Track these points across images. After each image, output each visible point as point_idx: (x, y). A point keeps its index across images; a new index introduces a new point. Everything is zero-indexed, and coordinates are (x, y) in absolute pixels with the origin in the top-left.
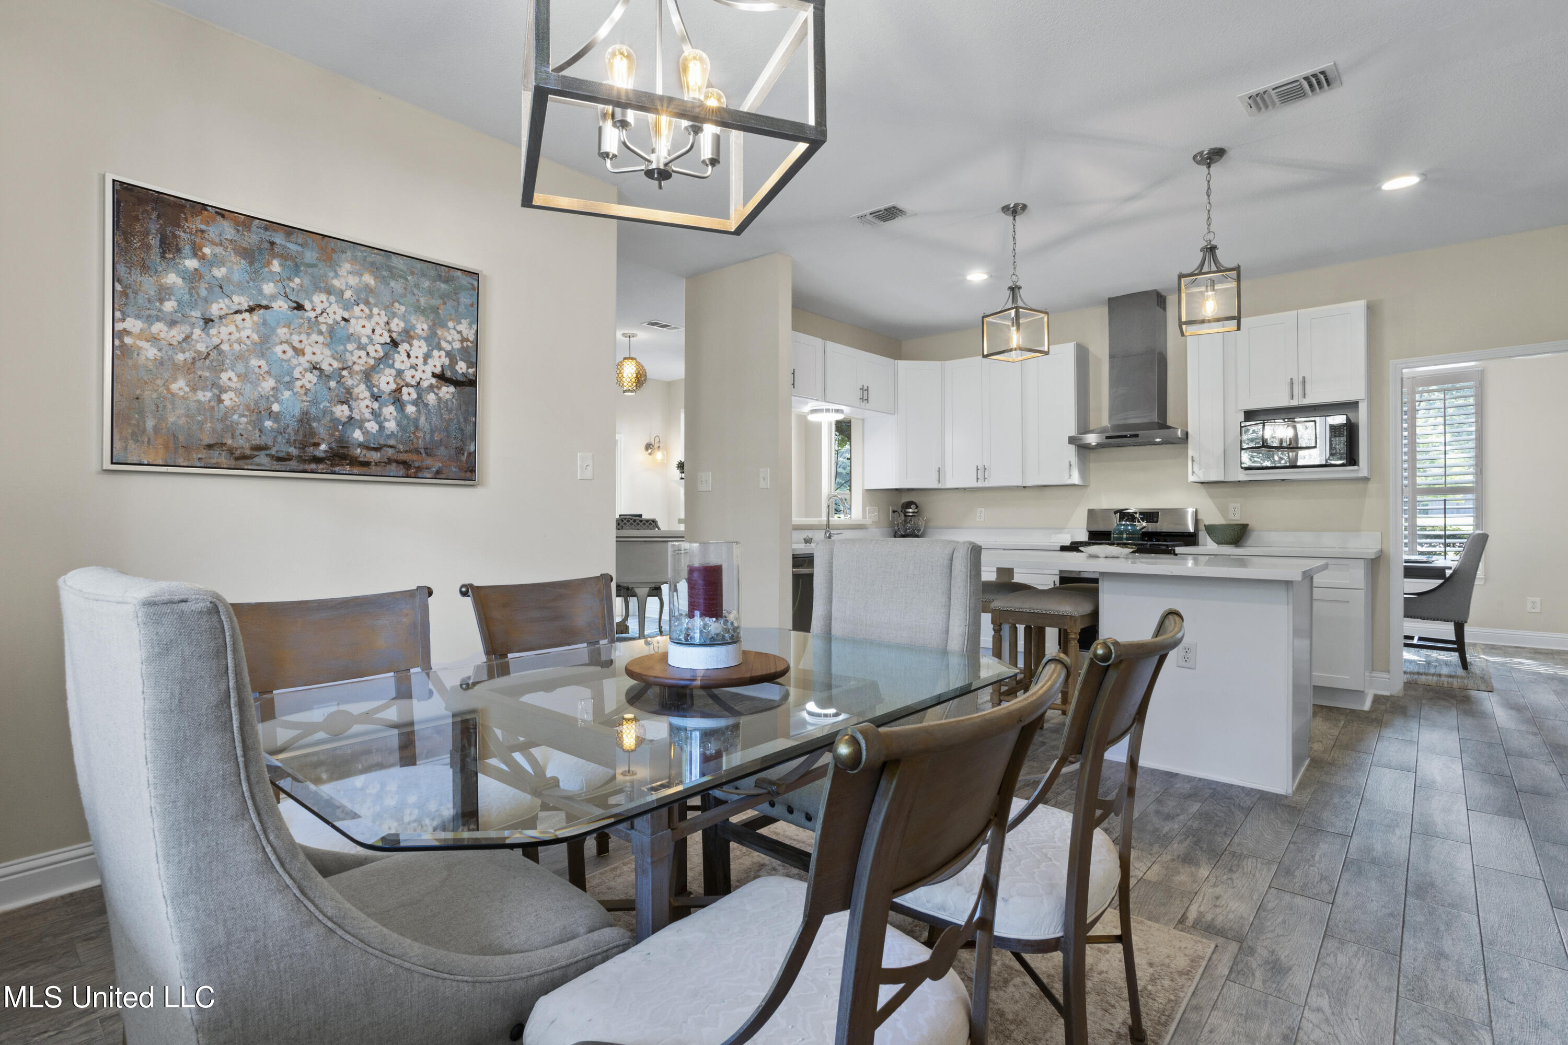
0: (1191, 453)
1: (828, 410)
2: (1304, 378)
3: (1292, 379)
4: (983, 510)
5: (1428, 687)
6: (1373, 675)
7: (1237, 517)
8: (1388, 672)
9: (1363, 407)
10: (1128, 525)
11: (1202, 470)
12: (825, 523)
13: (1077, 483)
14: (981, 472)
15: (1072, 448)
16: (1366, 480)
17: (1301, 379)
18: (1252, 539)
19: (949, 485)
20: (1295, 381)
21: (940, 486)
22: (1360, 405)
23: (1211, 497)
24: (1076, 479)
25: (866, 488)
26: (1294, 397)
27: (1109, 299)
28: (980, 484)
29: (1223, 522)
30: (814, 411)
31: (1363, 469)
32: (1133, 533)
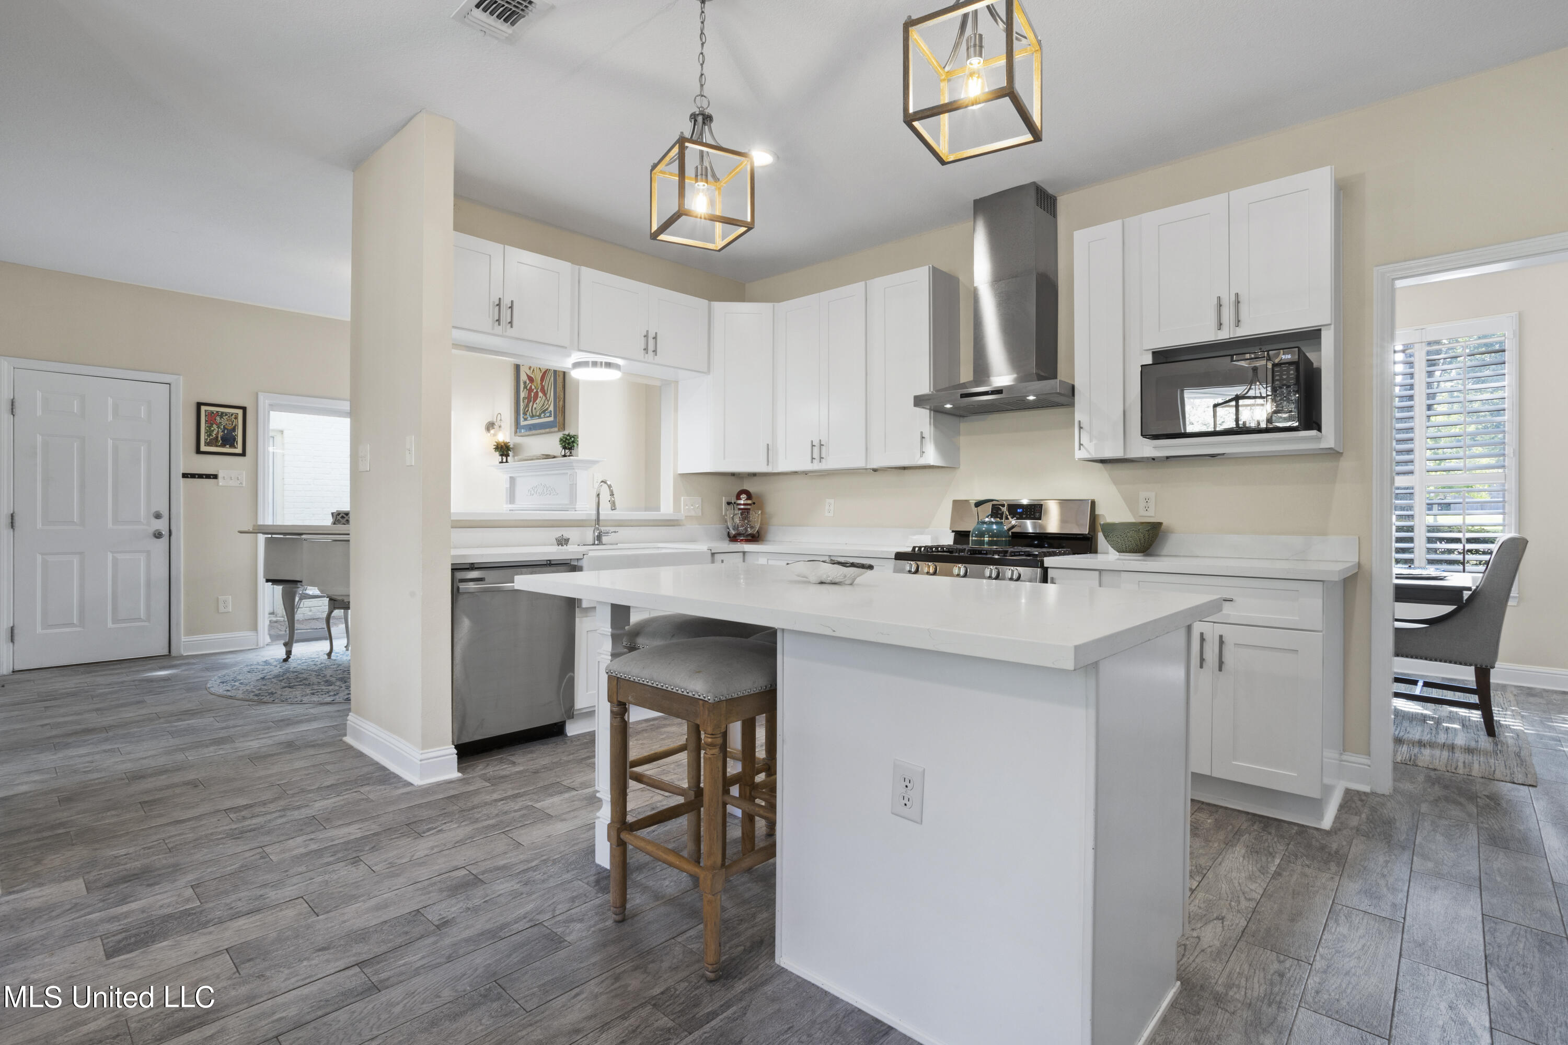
0: (1078, 416)
1: (595, 364)
2: (1237, 295)
3: (1219, 298)
4: (832, 501)
5: (1432, 774)
6: (1344, 757)
7: (1151, 512)
8: (1368, 754)
9: (1328, 339)
10: (992, 523)
11: (1094, 442)
12: (594, 517)
13: (932, 464)
14: (818, 449)
15: (924, 414)
16: (1334, 454)
17: (1233, 298)
18: (1171, 544)
19: (781, 468)
20: (1225, 302)
21: (769, 469)
22: (1324, 334)
23: (1116, 482)
24: (931, 456)
25: (680, 472)
26: (1224, 327)
27: (976, 202)
28: (816, 466)
29: (1131, 519)
30: (577, 365)
31: (1328, 436)
32: (998, 534)
